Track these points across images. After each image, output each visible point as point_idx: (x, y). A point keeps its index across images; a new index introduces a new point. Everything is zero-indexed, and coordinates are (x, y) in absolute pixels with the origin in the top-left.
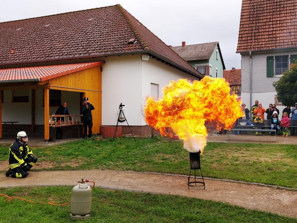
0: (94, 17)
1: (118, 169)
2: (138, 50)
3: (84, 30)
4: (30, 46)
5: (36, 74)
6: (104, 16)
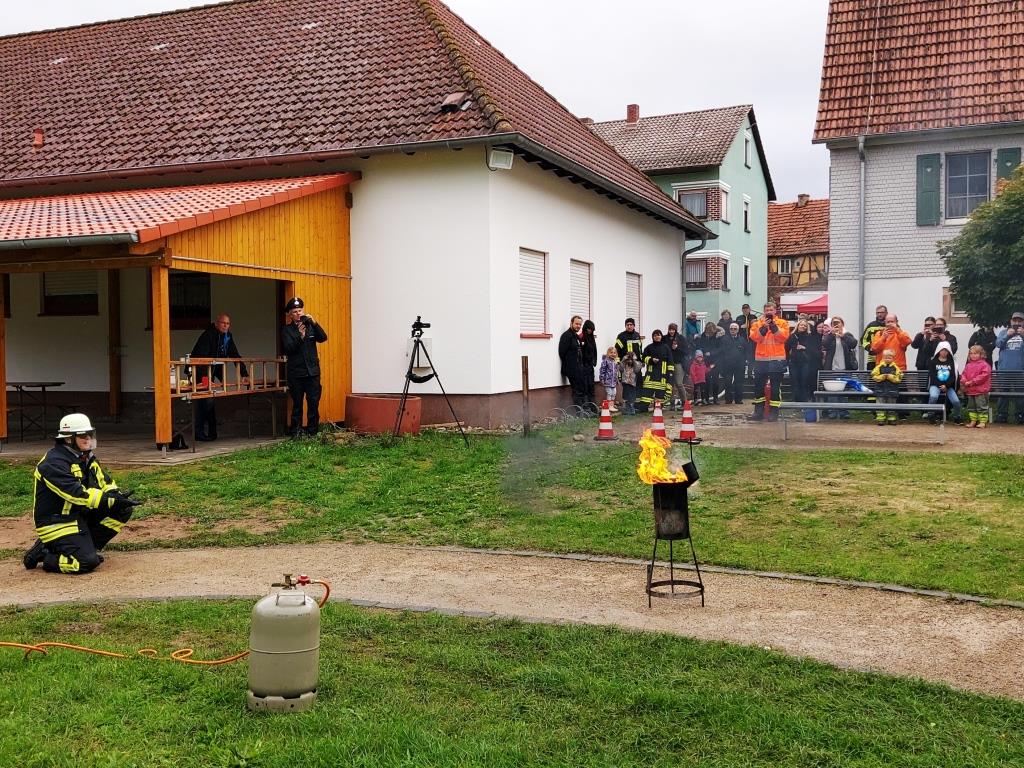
0: (321, 18)
1: (409, 539)
2: (477, 135)
3: (286, 64)
4: (97, 121)
5: (123, 216)
6: (356, 14)
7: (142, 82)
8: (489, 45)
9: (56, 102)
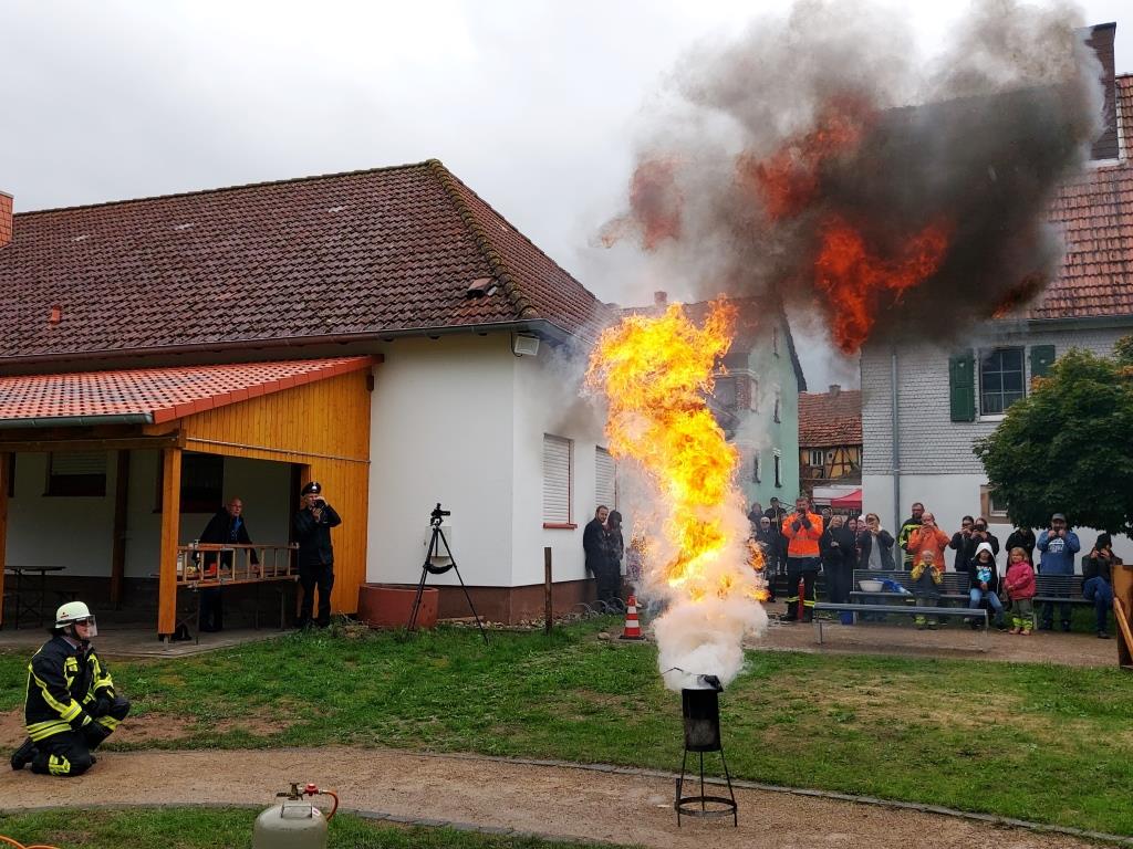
0: (348, 202)
1: (422, 744)
2: (502, 320)
3: (311, 246)
4: (116, 298)
5: (138, 396)
6: (384, 198)
7: (165, 260)
8: (516, 231)
9: (75, 279)
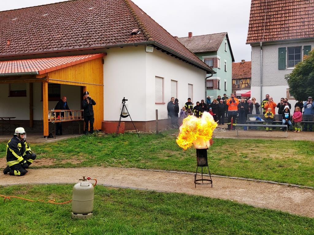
0: (95, 6)
1: (121, 166)
2: (142, 41)
3: (84, 20)
4: (26, 37)
5: (34, 66)
6: (105, 4)
7: (40, 25)
8: (146, 14)
9: (14, 32)
